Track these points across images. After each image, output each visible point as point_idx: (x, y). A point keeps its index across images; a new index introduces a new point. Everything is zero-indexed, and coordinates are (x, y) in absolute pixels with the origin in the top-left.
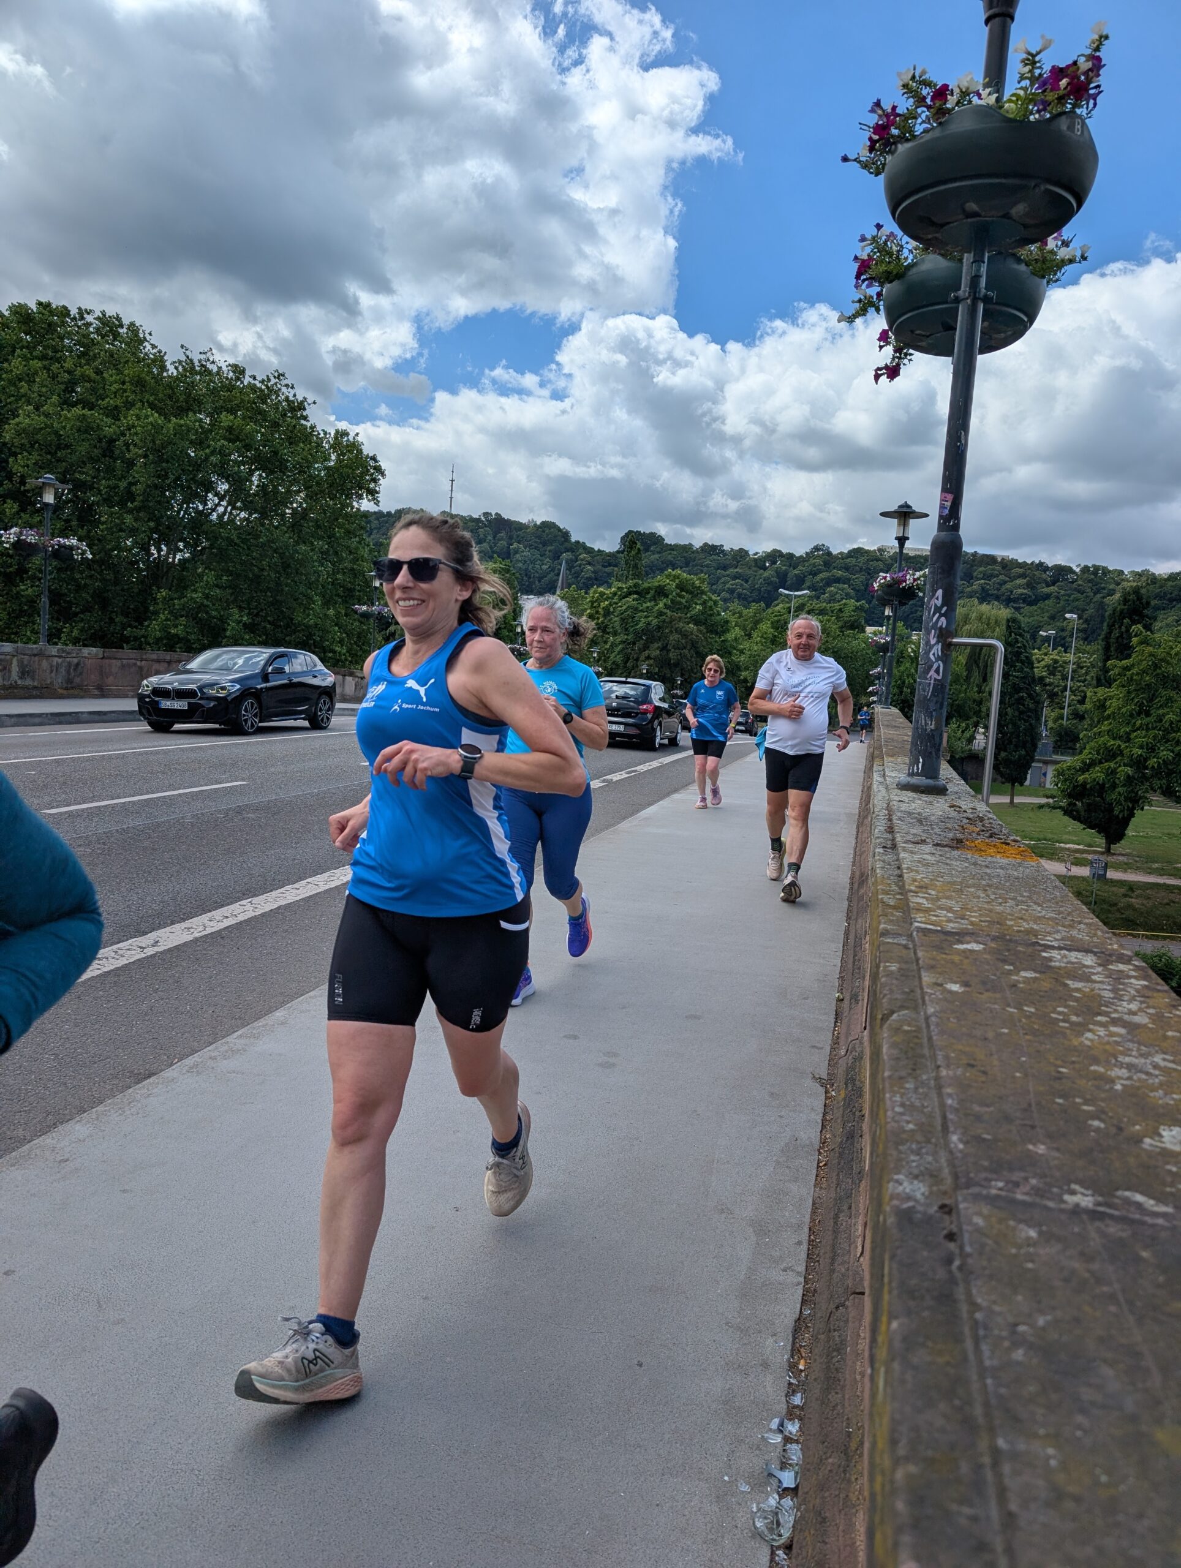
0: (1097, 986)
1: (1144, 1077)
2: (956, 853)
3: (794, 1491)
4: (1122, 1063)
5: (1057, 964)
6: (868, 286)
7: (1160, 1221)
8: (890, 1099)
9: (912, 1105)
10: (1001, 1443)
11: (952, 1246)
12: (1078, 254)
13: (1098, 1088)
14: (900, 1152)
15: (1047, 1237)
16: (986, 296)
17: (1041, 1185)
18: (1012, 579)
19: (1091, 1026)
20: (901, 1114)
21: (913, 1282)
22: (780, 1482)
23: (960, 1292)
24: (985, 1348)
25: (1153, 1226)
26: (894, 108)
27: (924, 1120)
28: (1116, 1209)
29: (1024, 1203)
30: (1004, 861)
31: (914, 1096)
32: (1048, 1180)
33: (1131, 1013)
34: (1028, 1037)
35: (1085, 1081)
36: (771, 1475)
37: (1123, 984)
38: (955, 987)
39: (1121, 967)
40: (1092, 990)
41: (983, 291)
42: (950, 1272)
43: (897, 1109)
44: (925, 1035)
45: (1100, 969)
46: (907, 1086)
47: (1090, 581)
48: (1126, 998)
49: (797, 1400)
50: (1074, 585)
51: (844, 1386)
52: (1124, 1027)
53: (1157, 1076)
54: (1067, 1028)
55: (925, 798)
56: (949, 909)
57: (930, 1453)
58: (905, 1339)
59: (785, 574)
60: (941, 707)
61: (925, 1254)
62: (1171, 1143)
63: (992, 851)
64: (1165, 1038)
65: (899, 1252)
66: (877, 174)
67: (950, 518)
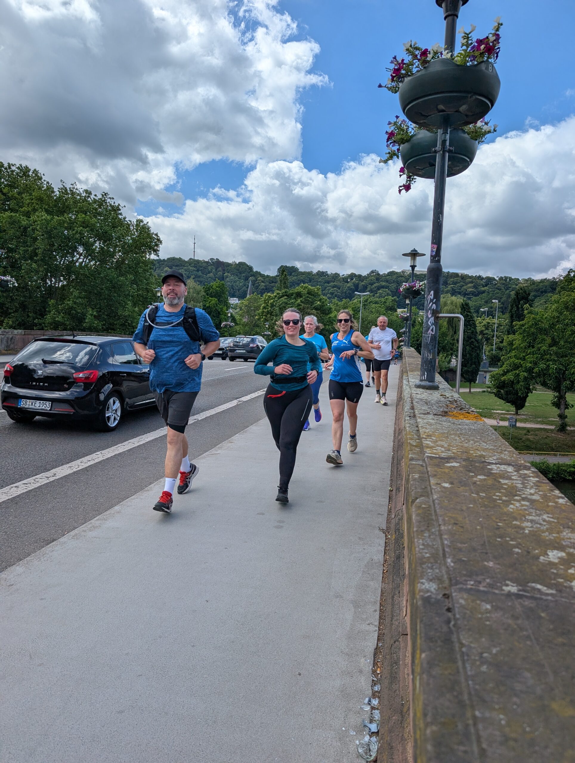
0: (515, 482)
1: (539, 526)
2: (444, 418)
3: (377, 733)
4: (528, 520)
5: (495, 471)
6: (393, 146)
7: (550, 598)
8: (417, 542)
9: (428, 545)
10: (477, 713)
11: (450, 614)
12: (492, 129)
13: (517, 532)
14: (423, 568)
15: (496, 608)
16: (449, 149)
17: (491, 582)
18: (467, 284)
19: (512, 502)
20: (423, 549)
21: (432, 633)
22: (370, 729)
23: (454, 638)
24: (468, 666)
25: (546, 600)
26: (403, 60)
27: (434, 552)
28: (528, 592)
29: (483, 591)
30: (468, 421)
31: (429, 540)
32: (495, 579)
33: (531, 494)
34: (483, 509)
35: (510, 529)
36: (365, 726)
37: (527, 480)
38: (447, 485)
39: (526, 472)
40: (512, 484)
41: (448, 147)
42: (449, 628)
43: (421, 547)
44: (433, 509)
45: (515, 473)
46: (425, 535)
47: (503, 284)
48: (529, 487)
49: (376, 688)
50: (496, 286)
51: (399, 681)
52: (528, 501)
53: (545, 525)
54: (501, 503)
55: (429, 391)
56: (442, 446)
57: (442, 720)
58: (428, 663)
59: (358, 285)
60: (435, 348)
61: (437, 619)
62: (553, 558)
63: (462, 417)
64: (548, 506)
65: (424, 618)
66: (396, 92)
67: (436, 256)
